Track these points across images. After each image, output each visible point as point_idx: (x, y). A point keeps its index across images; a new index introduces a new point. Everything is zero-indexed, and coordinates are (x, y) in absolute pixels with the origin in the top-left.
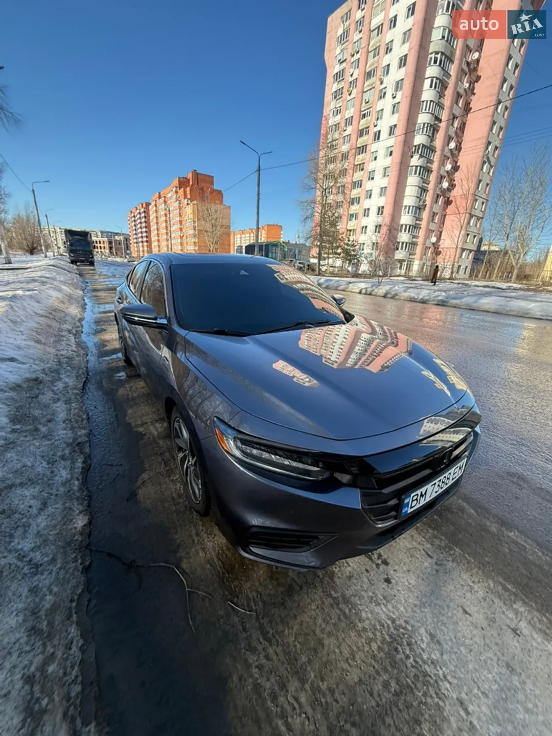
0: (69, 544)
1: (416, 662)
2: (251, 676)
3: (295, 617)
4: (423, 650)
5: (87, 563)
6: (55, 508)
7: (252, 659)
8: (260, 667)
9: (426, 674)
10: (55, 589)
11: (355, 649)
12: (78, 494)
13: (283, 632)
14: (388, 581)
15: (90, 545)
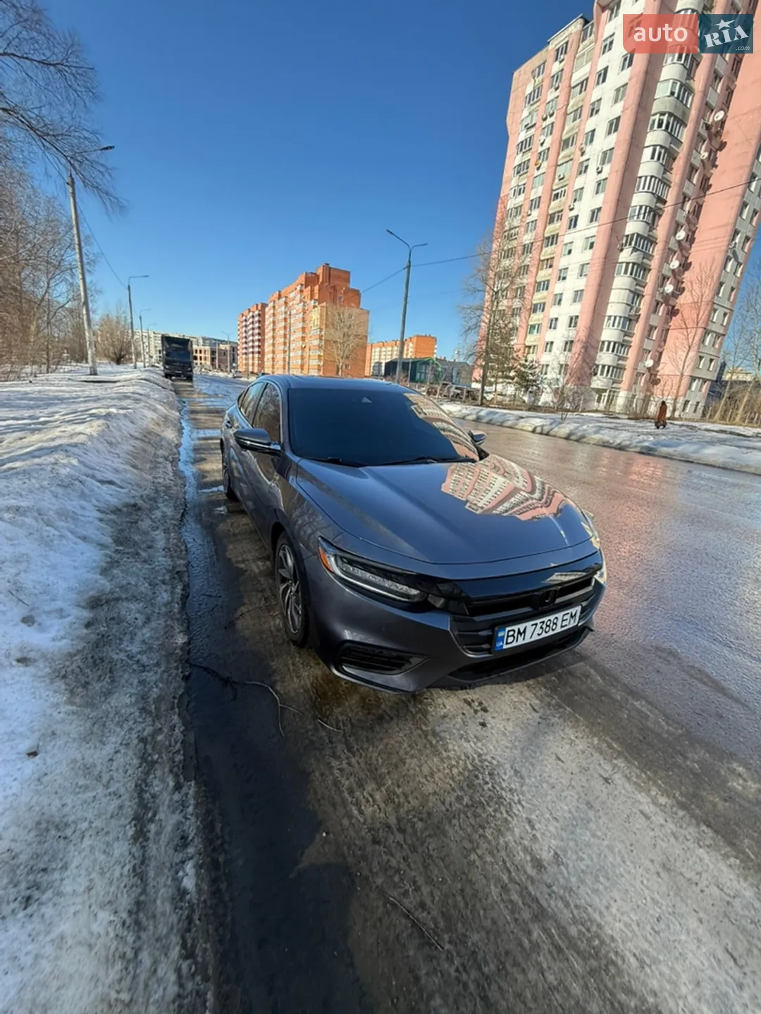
0: (171, 654)
1: (494, 788)
3: (382, 739)
4: (504, 780)
5: (187, 673)
7: (335, 763)
8: (341, 770)
10: (161, 685)
11: (435, 770)
12: (178, 616)
13: (367, 749)
14: (483, 725)
15: (189, 659)
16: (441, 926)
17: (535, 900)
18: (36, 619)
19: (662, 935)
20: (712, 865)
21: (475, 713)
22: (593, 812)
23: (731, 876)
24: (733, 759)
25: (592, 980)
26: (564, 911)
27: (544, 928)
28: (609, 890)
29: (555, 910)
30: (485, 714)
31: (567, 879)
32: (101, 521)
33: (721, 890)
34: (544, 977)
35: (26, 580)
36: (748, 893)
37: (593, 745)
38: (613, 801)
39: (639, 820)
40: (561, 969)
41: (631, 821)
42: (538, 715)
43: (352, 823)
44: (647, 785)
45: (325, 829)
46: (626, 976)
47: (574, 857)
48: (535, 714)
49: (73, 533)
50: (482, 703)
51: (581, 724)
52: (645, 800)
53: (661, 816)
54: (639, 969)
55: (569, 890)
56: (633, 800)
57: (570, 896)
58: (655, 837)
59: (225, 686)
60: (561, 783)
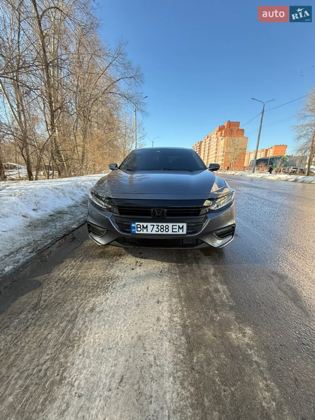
0: (67, 228)
1: (109, 285)
2: (69, 264)
3: (94, 262)
4: (116, 285)
5: (66, 234)
6: (72, 221)
7: (73, 262)
8: (72, 264)
9: (108, 289)
10: (54, 232)
11: (98, 274)
12: (81, 222)
13: (86, 262)
14: (133, 269)
15: (72, 232)
16: (42, 307)
17: (76, 317)
18: (38, 210)
19: (103, 353)
20: (165, 350)
21: (135, 265)
22: (136, 308)
23: (169, 359)
24: (250, 326)
25: (60, 345)
26: (80, 325)
27: (67, 325)
28: (105, 330)
29: (78, 323)
30: (138, 266)
31: (95, 318)
32: (83, 197)
33: (155, 360)
34: (48, 334)
35: (42, 202)
36: (167, 369)
37: (171, 290)
38: (150, 309)
39: (153, 320)
40: (56, 337)
41: (149, 318)
42: (160, 274)
43: (57, 276)
44: (176, 312)
45: (49, 274)
46: (72, 353)
47: (107, 315)
48: (159, 273)
49: (70, 197)
50: (142, 264)
51: (176, 282)
52: (167, 315)
53: (166, 323)
54: (79, 355)
55: (91, 321)
56: (160, 313)
57: (88, 323)
58: (151, 327)
59: (72, 239)
60: (137, 295)
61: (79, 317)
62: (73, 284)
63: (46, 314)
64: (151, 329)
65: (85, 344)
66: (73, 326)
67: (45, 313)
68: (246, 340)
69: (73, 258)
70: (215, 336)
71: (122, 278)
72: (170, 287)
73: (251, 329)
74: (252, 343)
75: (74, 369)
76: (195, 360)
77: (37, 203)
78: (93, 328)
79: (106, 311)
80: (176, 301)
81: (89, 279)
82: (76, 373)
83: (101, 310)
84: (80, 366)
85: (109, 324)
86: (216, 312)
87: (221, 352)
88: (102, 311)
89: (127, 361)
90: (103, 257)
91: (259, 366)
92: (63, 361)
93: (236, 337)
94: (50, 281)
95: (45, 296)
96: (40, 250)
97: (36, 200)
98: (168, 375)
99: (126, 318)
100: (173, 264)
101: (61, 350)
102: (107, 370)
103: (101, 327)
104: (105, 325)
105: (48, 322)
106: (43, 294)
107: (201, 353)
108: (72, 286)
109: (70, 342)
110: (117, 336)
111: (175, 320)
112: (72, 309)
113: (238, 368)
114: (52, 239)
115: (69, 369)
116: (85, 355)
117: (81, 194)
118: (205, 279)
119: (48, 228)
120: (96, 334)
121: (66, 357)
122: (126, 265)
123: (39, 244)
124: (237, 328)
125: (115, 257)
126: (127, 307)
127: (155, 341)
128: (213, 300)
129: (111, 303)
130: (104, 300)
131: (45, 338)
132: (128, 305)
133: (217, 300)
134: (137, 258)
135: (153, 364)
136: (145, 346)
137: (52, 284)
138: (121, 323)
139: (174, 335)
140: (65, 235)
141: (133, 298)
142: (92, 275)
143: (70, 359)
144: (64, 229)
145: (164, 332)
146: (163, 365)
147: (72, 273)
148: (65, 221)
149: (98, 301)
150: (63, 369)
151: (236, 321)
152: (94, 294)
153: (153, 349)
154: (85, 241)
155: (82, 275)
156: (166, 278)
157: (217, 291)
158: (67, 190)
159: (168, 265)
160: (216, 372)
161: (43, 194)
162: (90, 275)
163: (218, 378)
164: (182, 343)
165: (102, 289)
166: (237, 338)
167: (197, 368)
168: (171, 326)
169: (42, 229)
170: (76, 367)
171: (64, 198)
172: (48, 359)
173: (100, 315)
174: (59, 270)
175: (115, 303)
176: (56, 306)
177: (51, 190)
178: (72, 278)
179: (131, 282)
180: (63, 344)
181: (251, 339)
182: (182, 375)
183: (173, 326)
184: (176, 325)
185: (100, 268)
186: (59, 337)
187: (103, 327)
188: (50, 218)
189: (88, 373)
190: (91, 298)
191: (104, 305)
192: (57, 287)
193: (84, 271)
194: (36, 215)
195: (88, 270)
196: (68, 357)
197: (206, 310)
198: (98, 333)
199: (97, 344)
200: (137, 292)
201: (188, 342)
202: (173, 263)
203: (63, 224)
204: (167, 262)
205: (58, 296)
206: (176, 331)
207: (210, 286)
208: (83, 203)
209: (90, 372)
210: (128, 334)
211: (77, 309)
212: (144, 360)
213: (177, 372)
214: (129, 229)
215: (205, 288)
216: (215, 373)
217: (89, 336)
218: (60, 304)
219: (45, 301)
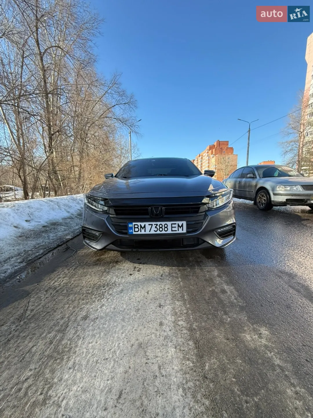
0: (61, 239)
3: (88, 269)
4: (113, 291)
7: (66, 271)
9: (104, 295)
12: (76, 233)
13: (80, 270)
14: (131, 275)
15: (66, 242)
16: (29, 317)
17: (67, 326)
18: (31, 222)
19: (98, 365)
20: (170, 357)
21: (133, 271)
22: (135, 313)
23: (176, 368)
24: (266, 327)
25: (46, 359)
26: (71, 335)
27: (56, 335)
28: (100, 338)
29: (69, 333)
30: (137, 272)
31: (88, 327)
32: (78, 210)
33: (160, 369)
34: (33, 347)
35: (36, 213)
36: (175, 380)
37: (173, 293)
38: (152, 314)
39: (155, 324)
40: (42, 349)
41: (150, 323)
42: (161, 278)
43: (47, 285)
44: (181, 315)
45: (39, 283)
46: (60, 366)
47: (102, 322)
48: (159, 277)
49: (65, 210)
50: (140, 269)
51: (179, 285)
52: (170, 319)
53: (170, 328)
54: (68, 368)
55: (84, 330)
56: (163, 317)
57: (81, 332)
58: (154, 333)
59: (65, 249)
60: (136, 300)
61: (70, 326)
62: (65, 292)
63: (33, 325)
64: (153, 335)
65: (76, 355)
66: (63, 336)
67: (31, 323)
68: (264, 341)
69: (66, 266)
70: (228, 339)
71: (119, 284)
72: (172, 291)
73: (267, 329)
74: (270, 344)
75: (61, 385)
76: (207, 368)
77: (31, 214)
78: (87, 337)
79: (102, 318)
80: (179, 304)
81: (83, 286)
82: (64, 390)
83: (95, 317)
84: (70, 382)
85: (104, 331)
86: (226, 313)
87: (237, 357)
88: (97, 318)
89: (126, 372)
90: (99, 265)
91: (283, 371)
92: (49, 377)
93: (251, 339)
94: (39, 290)
95: (33, 305)
96: (30, 260)
97: (30, 212)
98: (176, 386)
99: (125, 324)
100: (174, 268)
101: (47, 364)
102: (102, 384)
103: (95, 336)
104: (100, 333)
105: (34, 333)
106: (30, 304)
107: (213, 359)
108: (64, 295)
109: (59, 353)
110: (114, 344)
111: (180, 324)
112: (62, 318)
113: (259, 374)
114: (45, 249)
115: (56, 386)
116: (76, 368)
117: (76, 207)
118: (210, 281)
119: (40, 239)
120: (90, 343)
121: (53, 371)
122: (123, 271)
123: (29, 254)
124: (251, 329)
125: (112, 263)
126: (125, 312)
127: (159, 348)
128: (221, 302)
129: (107, 309)
130: (99, 307)
131: (29, 351)
132: (126, 310)
133: (225, 301)
134: (135, 264)
135: (157, 374)
136: (148, 354)
137: (42, 293)
138: (119, 331)
139: (180, 340)
140: (59, 246)
141: (132, 303)
142: (87, 283)
143: (58, 374)
144: (57, 240)
145: (169, 338)
146: (170, 375)
147: (64, 281)
148: (59, 232)
149: (92, 308)
150: (49, 386)
151: (249, 322)
152: (89, 301)
153: (157, 357)
154: (79, 250)
155: (76, 282)
156: (168, 281)
157: (224, 291)
158: (62, 203)
159: (169, 269)
160: (234, 380)
161: (37, 206)
162: (84, 282)
163: (237, 387)
164: (190, 348)
165: (97, 296)
166: (253, 340)
167: (210, 376)
168: (177, 331)
169: (34, 239)
170: (65, 383)
171: (59, 210)
172: (31, 375)
173: (95, 322)
174: (50, 279)
175: (112, 309)
176: (44, 316)
177: (46, 202)
178: (64, 286)
179: (129, 287)
180: (50, 357)
181: (268, 340)
182: (193, 385)
183: (179, 331)
184: (181, 329)
185: (96, 275)
186: (46, 348)
187: (98, 335)
188: (43, 229)
189: (78, 390)
190: (84, 305)
191: (99, 312)
192: (47, 296)
193: (77, 278)
194: (29, 226)
195: (81, 278)
196: (55, 372)
197: (214, 312)
198: (92, 343)
199: (90, 355)
200: (136, 297)
201: (197, 347)
202: (173, 266)
203: (56, 235)
204: (167, 266)
205: (47, 305)
206: (183, 336)
207: (216, 288)
208: (78, 215)
209: (82, 388)
210: (127, 342)
211: (68, 317)
212: (147, 371)
213: (187, 383)
214: (127, 230)
215: (210, 289)
216: (232, 381)
217: (81, 347)
218: (49, 313)
219: (32, 310)
